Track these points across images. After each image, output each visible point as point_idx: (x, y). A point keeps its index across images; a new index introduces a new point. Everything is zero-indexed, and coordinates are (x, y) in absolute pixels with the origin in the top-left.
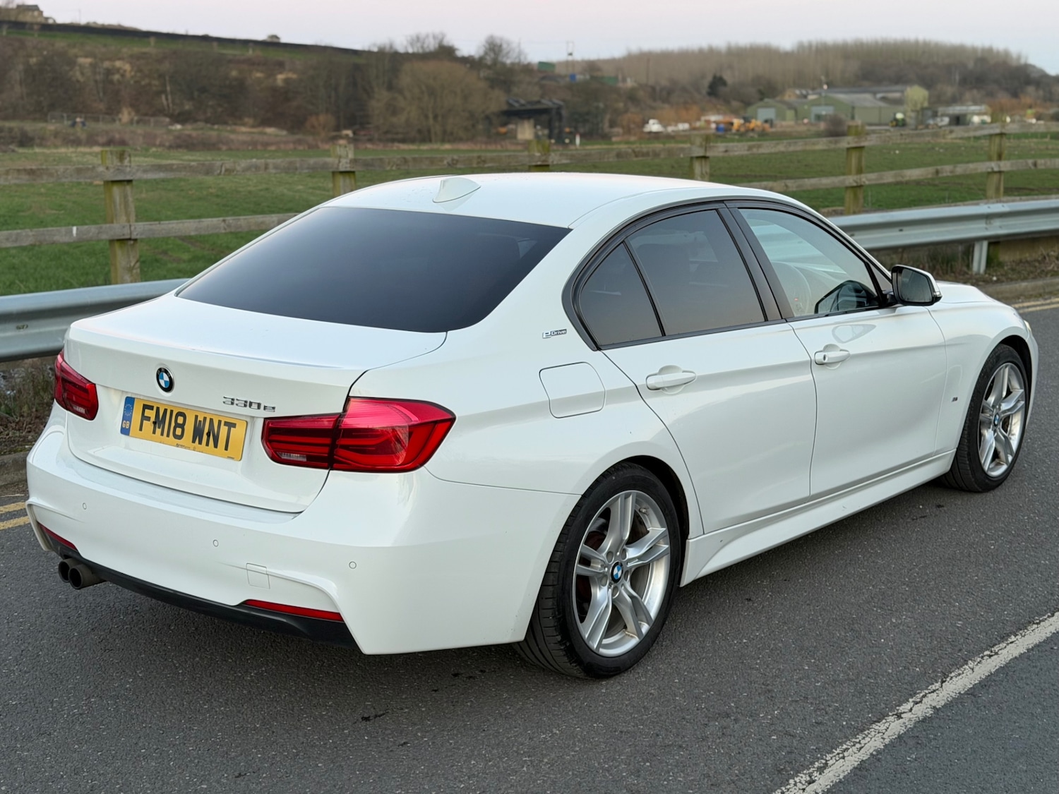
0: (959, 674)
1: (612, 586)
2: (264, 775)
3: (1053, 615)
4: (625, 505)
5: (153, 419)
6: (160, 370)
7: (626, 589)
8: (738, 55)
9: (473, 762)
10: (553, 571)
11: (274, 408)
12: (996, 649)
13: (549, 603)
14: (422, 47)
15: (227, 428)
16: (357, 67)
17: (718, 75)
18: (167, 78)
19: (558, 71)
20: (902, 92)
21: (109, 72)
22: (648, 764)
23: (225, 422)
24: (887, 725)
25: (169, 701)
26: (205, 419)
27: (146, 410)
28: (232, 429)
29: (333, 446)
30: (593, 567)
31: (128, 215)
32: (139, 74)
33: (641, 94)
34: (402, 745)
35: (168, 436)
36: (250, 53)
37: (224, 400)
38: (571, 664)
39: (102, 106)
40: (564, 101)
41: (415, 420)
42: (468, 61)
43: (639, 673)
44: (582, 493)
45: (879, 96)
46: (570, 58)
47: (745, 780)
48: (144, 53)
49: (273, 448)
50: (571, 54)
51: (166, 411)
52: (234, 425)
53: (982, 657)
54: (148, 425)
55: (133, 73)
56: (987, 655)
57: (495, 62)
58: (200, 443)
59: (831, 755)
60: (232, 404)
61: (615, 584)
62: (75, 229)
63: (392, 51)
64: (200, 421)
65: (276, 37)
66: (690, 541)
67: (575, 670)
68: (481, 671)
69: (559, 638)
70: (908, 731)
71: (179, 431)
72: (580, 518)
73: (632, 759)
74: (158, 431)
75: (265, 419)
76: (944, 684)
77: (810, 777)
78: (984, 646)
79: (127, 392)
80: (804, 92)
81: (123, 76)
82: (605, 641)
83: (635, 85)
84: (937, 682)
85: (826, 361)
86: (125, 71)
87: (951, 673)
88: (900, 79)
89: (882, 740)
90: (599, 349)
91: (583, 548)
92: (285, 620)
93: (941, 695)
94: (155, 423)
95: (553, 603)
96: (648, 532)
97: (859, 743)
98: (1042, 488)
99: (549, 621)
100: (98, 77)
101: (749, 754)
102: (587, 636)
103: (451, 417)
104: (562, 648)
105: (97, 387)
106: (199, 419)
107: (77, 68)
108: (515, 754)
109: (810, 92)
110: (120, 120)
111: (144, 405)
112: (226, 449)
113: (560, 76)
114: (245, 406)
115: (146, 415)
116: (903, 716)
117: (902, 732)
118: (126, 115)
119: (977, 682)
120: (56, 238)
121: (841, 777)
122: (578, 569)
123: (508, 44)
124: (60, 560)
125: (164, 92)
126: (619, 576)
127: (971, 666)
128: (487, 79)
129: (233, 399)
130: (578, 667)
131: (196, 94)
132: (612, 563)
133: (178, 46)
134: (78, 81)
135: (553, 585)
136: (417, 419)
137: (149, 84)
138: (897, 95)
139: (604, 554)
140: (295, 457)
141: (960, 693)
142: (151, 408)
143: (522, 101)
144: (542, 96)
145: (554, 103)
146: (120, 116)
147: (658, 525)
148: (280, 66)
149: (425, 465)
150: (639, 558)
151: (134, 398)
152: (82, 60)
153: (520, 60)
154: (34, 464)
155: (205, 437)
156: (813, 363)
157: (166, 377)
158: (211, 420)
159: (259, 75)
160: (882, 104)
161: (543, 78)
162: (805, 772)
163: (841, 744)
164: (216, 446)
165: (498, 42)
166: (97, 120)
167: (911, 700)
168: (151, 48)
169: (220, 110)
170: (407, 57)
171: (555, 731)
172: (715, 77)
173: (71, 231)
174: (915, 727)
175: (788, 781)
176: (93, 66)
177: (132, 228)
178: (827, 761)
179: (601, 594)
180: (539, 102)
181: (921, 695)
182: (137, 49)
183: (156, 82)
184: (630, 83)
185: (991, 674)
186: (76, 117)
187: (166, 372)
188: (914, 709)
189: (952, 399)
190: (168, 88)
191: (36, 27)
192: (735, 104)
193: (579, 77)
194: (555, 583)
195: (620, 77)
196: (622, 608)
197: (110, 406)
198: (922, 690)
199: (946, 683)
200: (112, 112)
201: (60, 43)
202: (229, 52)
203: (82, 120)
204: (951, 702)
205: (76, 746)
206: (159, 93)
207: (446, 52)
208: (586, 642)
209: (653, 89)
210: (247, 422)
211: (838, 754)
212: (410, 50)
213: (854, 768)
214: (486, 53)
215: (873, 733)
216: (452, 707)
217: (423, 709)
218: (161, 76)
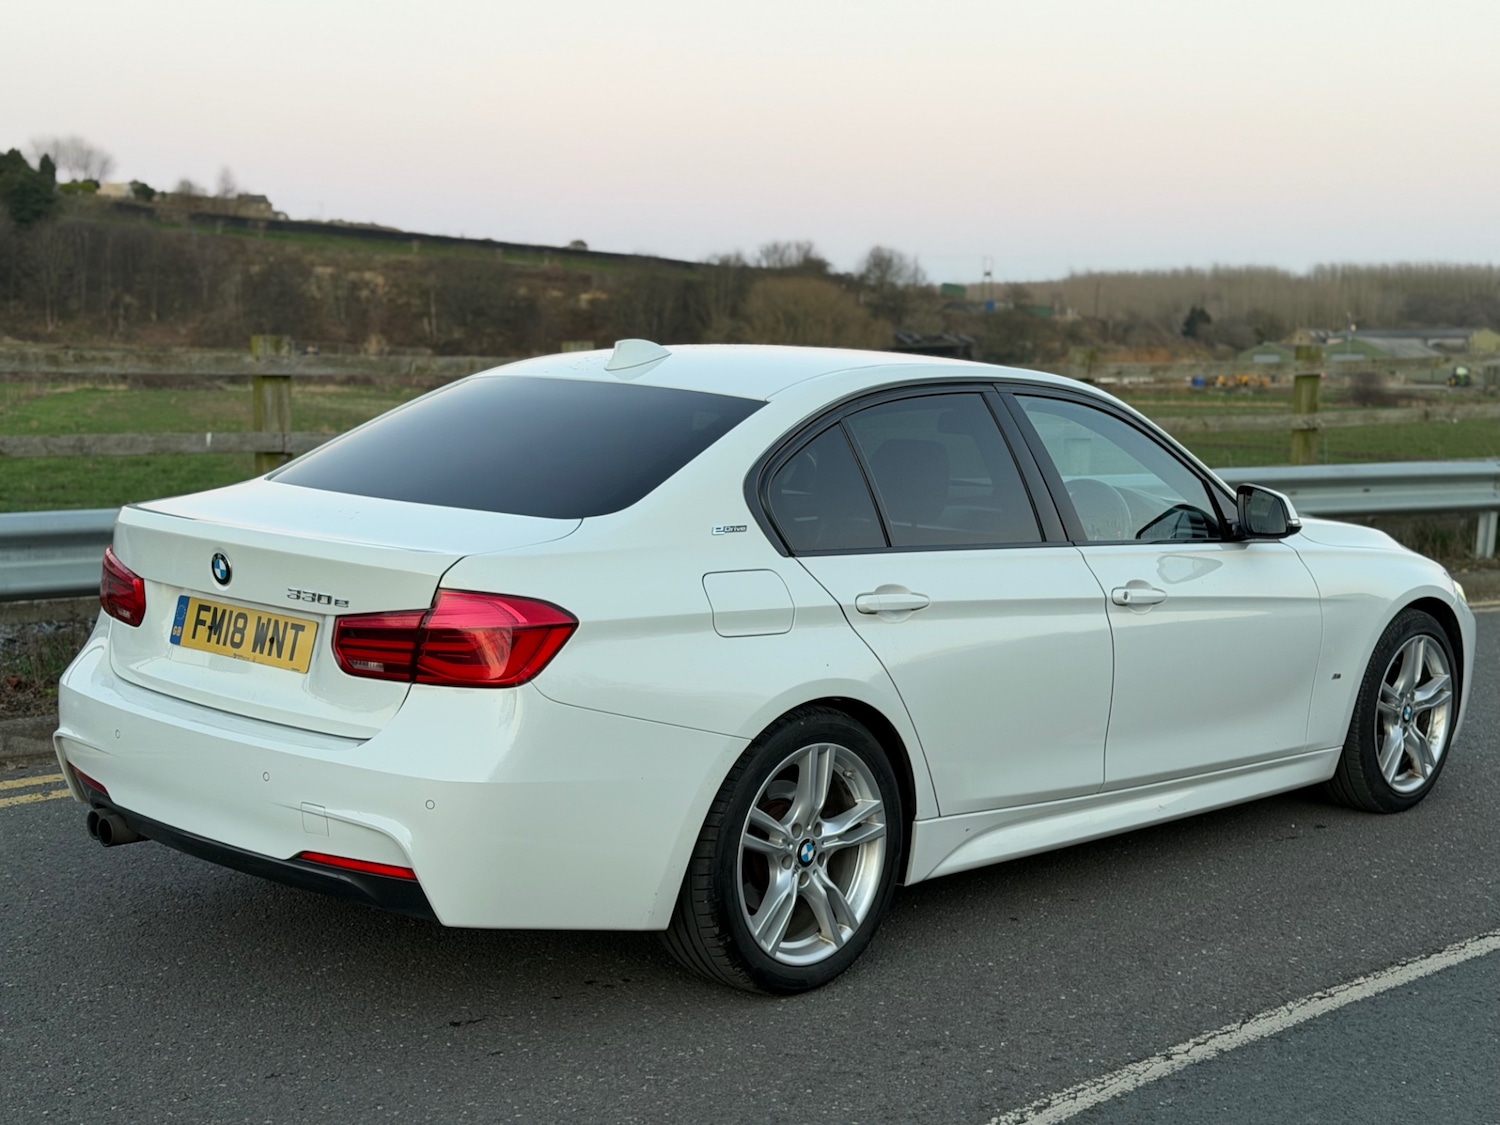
0: (1270, 1016)
1: (800, 871)
2: (304, 1077)
3: (1428, 957)
4: (820, 762)
5: (208, 623)
6: (216, 555)
7: (820, 878)
8: (1228, 281)
9: (578, 1078)
10: (710, 838)
11: (347, 602)
12: (1333, 991)
13: (703, 882)
14: (781, 260)
15: (294, 631)
16: (689, 286)
17: (1198, 307)
18: (432, 296)
19: (969, 296)
20: (1466, 338)
21: (355, 286)
22: (809, 1091)
23: (293, 625)
24: (1148, 1066)
25: (207, 993)
26: (269, 620)
27: (202, 612)
28: (300, 633)
29: (416, 653)
30: (771, 842)
31: (281, 421)
32: (395, 290)
33: (1086, 330)
34: (493, 1054)
35: (225, 644)
36: (546, 264)
37: (289, 593)
38: (734, 968)
39: (343, 332)
40: (975, 337)
41: (522, 621)
42: (844, 281)
43: (833, 992)
44: (753, 738)
45: (1431, 342)
46: (987, 280)
47: (932, 1115)
48: (404, 262)
49: (344, 655)
50: (988, 274)
51: (224, 612)
52: (302, 628)
53: (1310, 999)
54: (203, 631)
55: (387, 289)
56: (1317, 997)
57: (881, 283)
58: (261, 652)
59: (1059, 1095)
60: (298, 597)
61: (804, 869)
62: (209, 436)
63: (739, 264)
64: (263, 624)
65: (582, 243)
66: (918, 823)
67: (741, 979)
68: (625, 980)
69: (716, 930)
70: (1174, 1074)
71: (237, 638)
72: (751, 770)
73: (791, 1084)
74: (214, 638)
75: (338, 617)
76: (1244, 1026)
77: (1022, 1116)
78: (1317, 987)
79: (181, 588)
80: (1322, 334)
81: (373, 292)
82: (784, 945)
83: (1078, 317)
84: (1235, 1022)
85: (1128, 600)
86: (377, 285)
87: (1259, 1013)
88: (1464, 321)
89: (1134, 1082)
90: (791, 554)
91: (754, 812)
92: (349, 880)
93: (1235, 1037)
94: (210, 628)
95: (709, 883)
96: (856, 804)
97: (1103, 1083)
98: (1474, 813)
99: (703, 906)
100: (340, 293)
101: (949, 1087)
102: (757, 933)
103: (571, 621)
104: (721, 944)
105: (146, 582)
106: (262, 621)
107: (313, 280)
108: (638, 1071)
109: (1331, 334)
110: (366, 351)
111: (200, 606)
112: (291, 658)
113: (973, 304)
114: (313, 600)
115: (201, 618)
116: (1173, 1057)
117: (1166, 1074)
118: (374, 345)
119: (1291, 1025)
120: (185, 446)
121: (1063, 1119)
122: (746, 839)
123: (901, 258)
124: (89, 809)
125: (427, 314)
126: (810, 858)
127: (1290, 1007)
128: (868, 305)
129: (299, 592)
130: (744, 973)
131: (469, 318)
132: (800, 839)
133: (450, 253)
134: (313, 298)
135: (709, 858)
136: (525, 621)
137: (408, 304)
138: (1459, 342)
139: (789, 827)
140: (373, 666)
141: (1262, 1037)
142: (207, 609)
143: (917, 337)
144: (946, 331)
145: (961, 340)
146: (366, 345)
147: (871, 797)
148: (586, 282)
149: (533, 681)
150: (840, 837)
151: (188, 598)
152: (320, 270)
153: (916, 280)
154: (69, 686)
155: (268, 644)
156: (1110, 603)
157: (222, 566)
158: (277, 622)
159: (556, 294)
160: (1434, 353)
161: (948, 306)
162: (1016, 1110)
163: (1078, 1083)
164: (279, 656)
165: (887, 255)
166: (335, 350)
167: (1191, 1040)
168: (413, 255)
169: (500, 339)
170: (758, 273)
171: (699, 1049)
172: (1193, 311)
173: (204, 439)
174: (1185, 1070)
175: (989, 1119)
176: (334, 278)
177: (287, 439)
178: (1050, 1100)
179: (784, 879)
180: (940, 338)
181: (1208, 1035)
182: (394, 256)
183: (416, 302)
184: (1071, 315)
185: (1315, 1017)
186: (307, 346)
187: (223, 558)
188: (1192, 1050)
189: (1332, 675)
190: (433, 310)
191: (261, 224)
192: (1221, 348)
193: (999, 306)
194: (713, 855)
195: (1057, 307)
196: (813, 900)
197: (160, 608)
198: (1211, 1030)
199: (1249, 1024)
200: (356, 340)
201: (292, 247)
202: (517, 262)
203: (315, 350)
204: (1247, 1045)
205: (74, 1035)
206: (420, 316)
207: (813, 268)
208: (757, 941)
209: (1104, 324)
210: (318, 624)
211: (1069, 1094)
212: (764, 264)
213: (1085, 1110)
214: (869, 271)
215: (1125, 1074)
216: (572, 1017)
217: (534, 1018)
218: (424, 293)
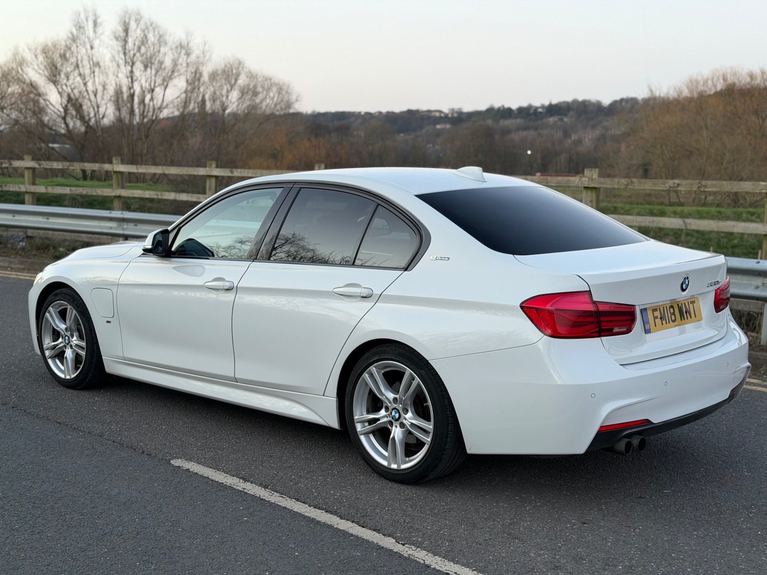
5: (659, 317)
23: (691, 302)
27: (655, 313)
28: (694, 304)
35: (669, 323)
54: (658, 321)
58: (684, 319)
94: (661, 318)
112: (695, 317)
155: (685, 315)
